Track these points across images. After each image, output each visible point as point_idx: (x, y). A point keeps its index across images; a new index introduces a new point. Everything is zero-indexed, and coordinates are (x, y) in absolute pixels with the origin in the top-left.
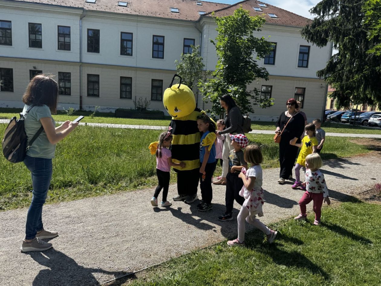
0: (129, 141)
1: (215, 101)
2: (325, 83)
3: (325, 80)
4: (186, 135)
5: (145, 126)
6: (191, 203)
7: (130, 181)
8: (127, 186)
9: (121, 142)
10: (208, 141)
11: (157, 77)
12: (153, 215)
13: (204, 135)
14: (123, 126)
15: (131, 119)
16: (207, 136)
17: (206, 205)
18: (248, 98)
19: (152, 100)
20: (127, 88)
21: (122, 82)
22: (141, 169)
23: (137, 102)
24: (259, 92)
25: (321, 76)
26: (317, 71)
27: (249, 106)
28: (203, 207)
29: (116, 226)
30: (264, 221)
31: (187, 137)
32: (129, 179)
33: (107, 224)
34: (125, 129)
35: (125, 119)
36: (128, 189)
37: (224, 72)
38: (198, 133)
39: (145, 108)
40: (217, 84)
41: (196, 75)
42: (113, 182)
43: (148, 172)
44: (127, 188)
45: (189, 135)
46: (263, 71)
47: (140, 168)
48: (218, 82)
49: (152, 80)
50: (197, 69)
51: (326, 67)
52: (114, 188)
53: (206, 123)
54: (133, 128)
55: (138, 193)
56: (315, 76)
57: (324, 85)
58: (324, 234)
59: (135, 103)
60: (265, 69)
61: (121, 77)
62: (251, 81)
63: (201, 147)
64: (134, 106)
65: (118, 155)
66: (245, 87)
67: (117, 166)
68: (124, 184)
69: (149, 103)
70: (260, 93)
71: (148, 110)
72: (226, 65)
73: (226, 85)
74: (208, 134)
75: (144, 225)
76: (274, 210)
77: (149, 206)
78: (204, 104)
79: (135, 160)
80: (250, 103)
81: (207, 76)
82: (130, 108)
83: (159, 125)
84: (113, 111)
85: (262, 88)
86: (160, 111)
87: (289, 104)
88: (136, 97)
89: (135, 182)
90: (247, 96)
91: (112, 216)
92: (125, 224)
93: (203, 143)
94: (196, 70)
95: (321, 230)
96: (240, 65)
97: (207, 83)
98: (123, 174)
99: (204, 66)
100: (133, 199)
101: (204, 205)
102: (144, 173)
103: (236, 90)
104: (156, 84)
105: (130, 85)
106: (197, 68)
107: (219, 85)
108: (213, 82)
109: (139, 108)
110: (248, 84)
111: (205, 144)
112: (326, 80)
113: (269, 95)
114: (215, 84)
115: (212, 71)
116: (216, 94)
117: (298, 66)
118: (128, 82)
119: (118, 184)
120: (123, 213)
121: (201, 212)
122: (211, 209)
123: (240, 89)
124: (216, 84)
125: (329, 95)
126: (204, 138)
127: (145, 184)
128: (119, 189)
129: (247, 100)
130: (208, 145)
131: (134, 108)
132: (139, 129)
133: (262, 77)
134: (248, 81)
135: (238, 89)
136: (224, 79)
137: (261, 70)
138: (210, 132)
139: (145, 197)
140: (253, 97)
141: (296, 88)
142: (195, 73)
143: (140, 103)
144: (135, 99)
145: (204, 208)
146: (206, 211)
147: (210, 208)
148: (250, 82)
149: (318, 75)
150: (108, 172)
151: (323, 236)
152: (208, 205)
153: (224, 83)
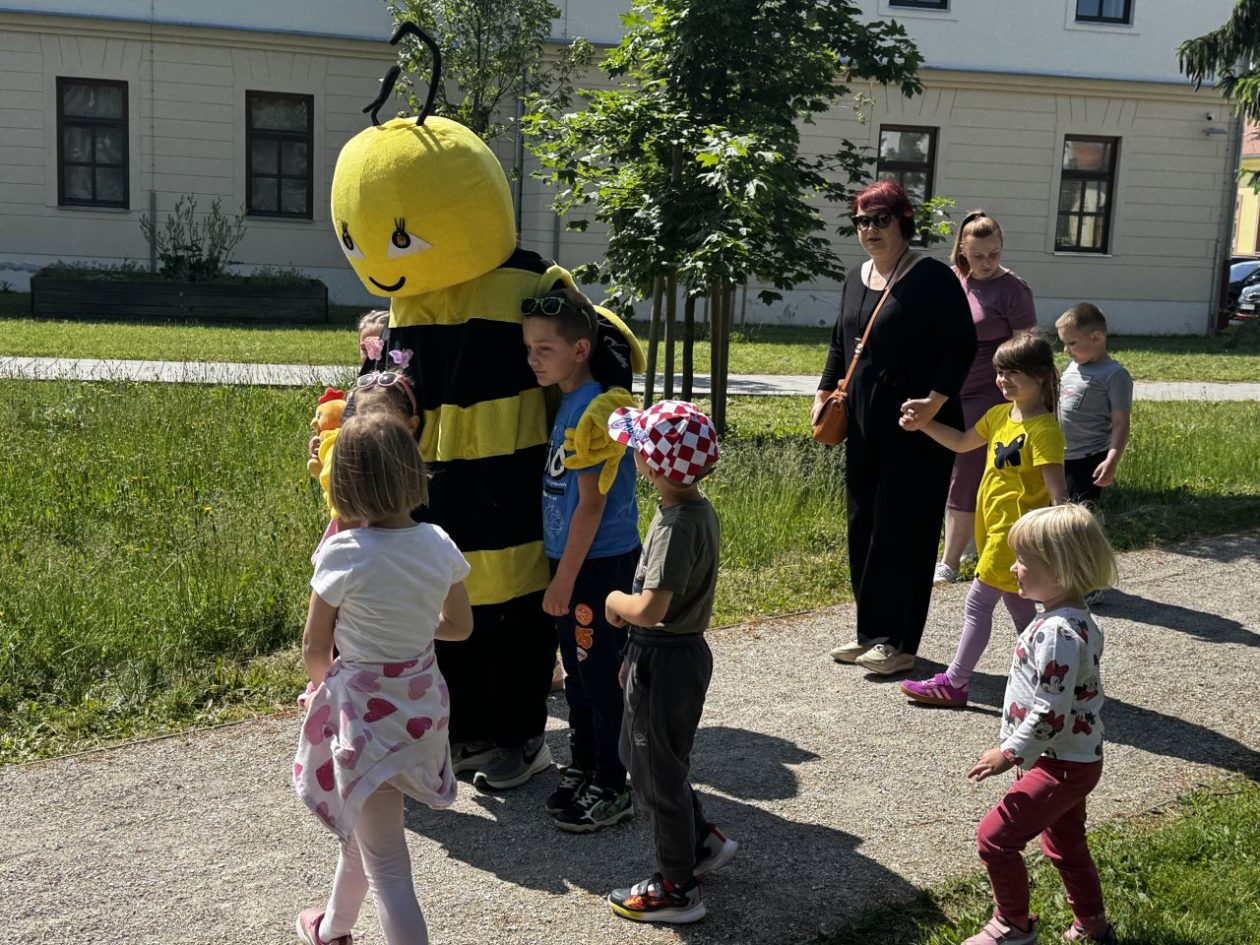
0: (127, 456)
1: (623, 217)
2: (1226, 112)
3: (1227, 95)
4: (464, 406)
5: (218, 366)
6: (514, 788)
7: (153, 681)
8: (134, 712)
9: (83, 462)
10: (593, 441)
11: (280, 76)
12: (298, 864)
13: (567, 410)
14: (88, 369)
15: (127, 329)
16: (586, 414)
17: (601, 796)
18: (810, 196)
19: (252, 211)
20: (100, 146)
21: (69, 110)
22: (210, 614)
23: (161, 227)
24: (870, 161)
25: (1202, 70)
26: (1180, 44)
27: (817, 242)
28: (582, 810)
29: (86, 935)
30: (917, 865)
31: (473, 415)
32: (145, 671)
33: (31, 925)
34: (102, 382)
35: (92, 327)
36: (138, 728)
37: (667, 48)
38: (532, 396)
39: (214, 261)
40: (632, 117)
41: (509, 70)
42: (48, 689)
43: (253, 626)
44: (134, 719)
45: (482, 407)
46: (889, 42)
47: (203, 604)
48: (638, 110)
49: (251, 95)
50: (515, 31)
51: (1230, 17)
52: (56, 727)
53: (571, 341)
54: (149, 376)
55: (201, 744)
56: (1171, 68)
57: (1221, 118)
58: (1244, 925)
59: (152, 230)
60: (901, 31)
61: (63, 84)
62: (823, 99)
63: (554, 473)
64: (146, 244)
65: (68, 536)
66: (794, 135)
67: (66, 597)
68: (115, 702)
69: (234, 232)
70: (872, 169)
71: (234, 270)
72: (679, 9)
73: (684, 125)
74: (594, 404)
75: (252, 922)
76: (968, 806)
77: (270, 816)
78: (557, 231)
79: (174, 558)
80: (820, 225)
81: (571, 77)
82: (119, 263)
83: (298, 362)
84: (22, 283)
85: (881, 142)
86: (302, 279)
87: (866, 221)
88: (153, 196)
89: (179, 688)
90: (805, 184)
91: (59, 878)
92: (137, 921)
93: (567, 454)
94: (506, 35)
95: (1224, 902)
96: (757, 12)
97: (574, 116)
98: (104, 641)
99: (558, 16)
100: (177, 779)
101: (589, 797)
102: (228, 636)
103: (744, 153)
104: (272, 118)
105: (119, 127)
106: (517, 28)
107: (643, 123)
108: (612, 105)
109: (175, 263)
110: (808, 120)
111: (579, 455)
112: (1230, 89)
113: (919, 180)
114: (621, 122)
115: (601, 46)
116: (628, 176)
117: (1079, 18)
118: (101, 106)
119: (76, 700)
120: (121, 863)
121: (575, 833)
122: (626, 819)
123: (767, 148)
124: (626, 118)
125: (1249, 177)
126: (574, 426)
127: (240, 692)
128: (90, 729)
129: (804, 206)
130: (596, 460)
131: (142, 263)
132: (183, 384)
133: (885, 74)
134: (808, 100)
135: (753, 149)
136: (672, 89)
137: (877, 36)
138: (605, 390)
139: (244, 764)
140: (836, 192)
141: (1068, 137)
142: (500, 57)
143: (179, 230)
144: (146, 204)
145: (588, 814)
146: (598, 830)
147: (620, 809)
148: (818, 107)
149: (1190, 63)
150: (16, 634)
151: (1239, 931)
152: (607, 796)
153: (672, 110)
